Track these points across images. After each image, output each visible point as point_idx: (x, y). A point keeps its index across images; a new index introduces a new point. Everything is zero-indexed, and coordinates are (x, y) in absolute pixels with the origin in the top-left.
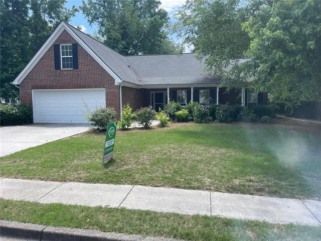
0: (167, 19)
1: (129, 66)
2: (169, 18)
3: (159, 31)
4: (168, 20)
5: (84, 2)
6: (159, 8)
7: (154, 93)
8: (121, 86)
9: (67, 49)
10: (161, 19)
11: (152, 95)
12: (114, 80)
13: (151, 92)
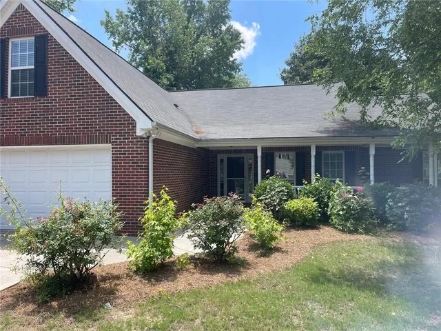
0: (240, 42)
1: (176, 106)
2: (243, 42)
3: (228, 59)
4: (242, 44)
5: (108, 13)
6: (227, 25)
7: (225, 157)
8: (151, 140)
9: (23, 50)
10: (231, 40)
11: (222, 161)
12: (132, 123)
13: (220, 157)
